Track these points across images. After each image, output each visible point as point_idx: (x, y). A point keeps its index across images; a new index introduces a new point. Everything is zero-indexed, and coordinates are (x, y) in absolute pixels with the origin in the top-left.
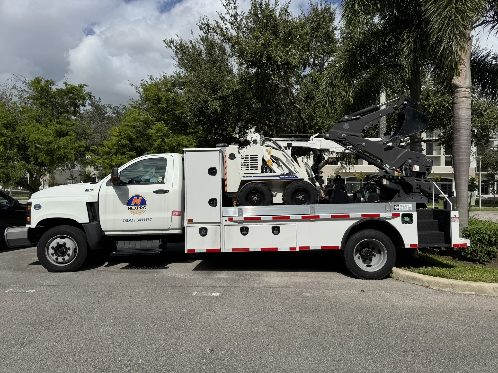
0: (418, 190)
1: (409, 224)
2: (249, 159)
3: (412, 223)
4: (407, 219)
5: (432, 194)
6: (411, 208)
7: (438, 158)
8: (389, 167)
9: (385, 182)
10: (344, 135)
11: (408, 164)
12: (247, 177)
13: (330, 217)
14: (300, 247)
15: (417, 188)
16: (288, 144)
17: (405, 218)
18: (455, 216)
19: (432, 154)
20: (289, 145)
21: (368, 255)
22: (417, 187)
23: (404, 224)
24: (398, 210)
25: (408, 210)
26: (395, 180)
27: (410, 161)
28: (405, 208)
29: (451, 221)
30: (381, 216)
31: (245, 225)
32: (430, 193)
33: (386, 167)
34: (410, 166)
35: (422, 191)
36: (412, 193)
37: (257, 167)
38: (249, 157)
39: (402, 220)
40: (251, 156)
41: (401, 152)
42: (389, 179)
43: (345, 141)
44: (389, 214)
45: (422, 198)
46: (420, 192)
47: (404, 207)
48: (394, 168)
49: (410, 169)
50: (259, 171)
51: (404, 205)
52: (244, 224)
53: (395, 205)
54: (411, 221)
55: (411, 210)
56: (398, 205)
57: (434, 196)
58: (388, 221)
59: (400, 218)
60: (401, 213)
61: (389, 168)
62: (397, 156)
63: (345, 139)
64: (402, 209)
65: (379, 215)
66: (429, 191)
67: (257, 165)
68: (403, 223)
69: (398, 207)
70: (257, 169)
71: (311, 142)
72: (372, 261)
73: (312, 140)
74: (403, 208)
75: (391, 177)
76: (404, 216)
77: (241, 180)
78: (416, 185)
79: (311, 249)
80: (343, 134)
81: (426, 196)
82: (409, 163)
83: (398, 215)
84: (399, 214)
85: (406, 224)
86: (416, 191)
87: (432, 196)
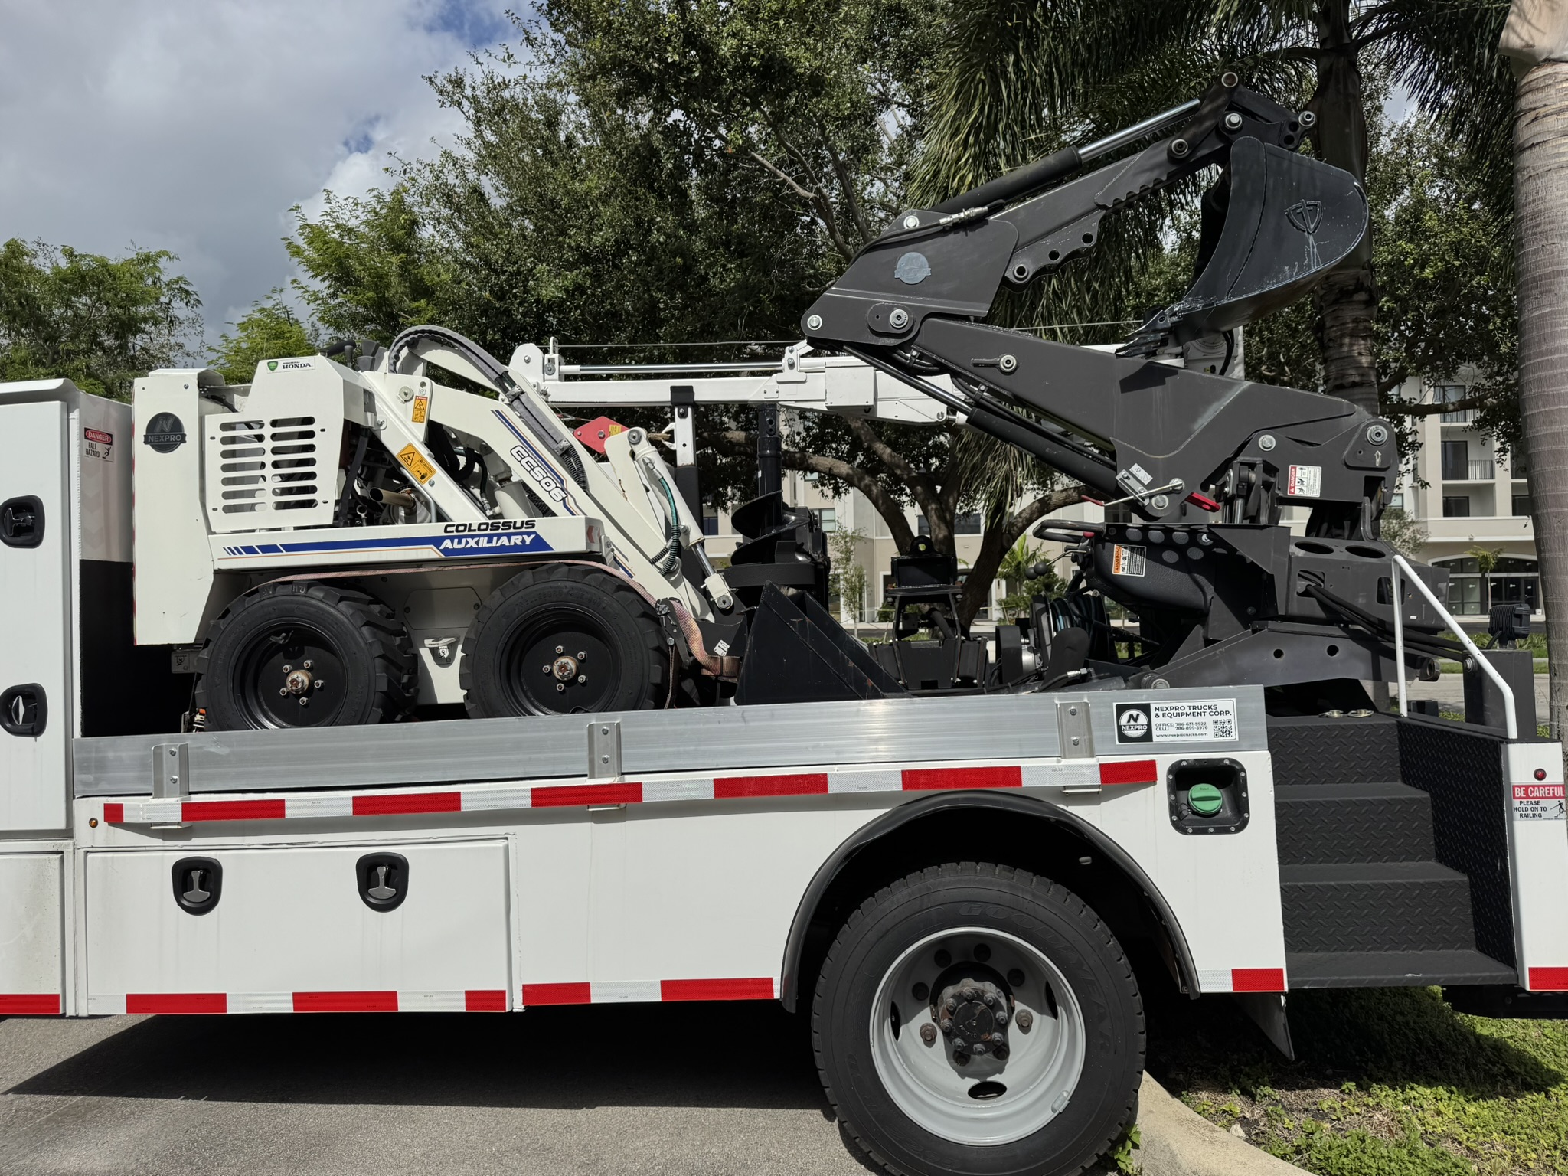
0: (1313, 608)
1: (1218, 831)
2: (268, 444)
3: (1239, 829)
4: (1207, 797)
5: (1393, 625)
6: (1234, 724)
7: (1485, 492)
8: (1147, 478)
9: (1124, 563)
10: (898, 317)
11: (1258, 460)
12: (249, 550)
13: (709, 794)
14: (529, 991)
15: (1306, 593)
16: (674, 389)
17: (1200, 790)
18: (1540, 775)
19: (1467, 478)
20: (682, 398)
21: (970, 1028)
22: (1301, 585)
23: (1184, 832)
24: (1147, 737)
25: (1210, 737)
26: (1181, 549)
27: (1267, 441)
28: (1190, 726)
29: (1512, 810)
30: (1028, 781)
31: (202, 847)
32: (1382, 622)
33: (1132, 482)
34: (1270, 469)
35: (1335, 614)
36: (1272, 624)
37: (312, 490)
38: (268, 431)
39: (1174, 809)
40: (275, 423)
41: (1218, 398)
42: (1144, 546)
43: (906, 347)
44: (1084, 770)
45: (1333, 650)
46: (1319, 613)
47: (1185, 720)
48: (1176, 482)
49: (1268, 486)
50: (325, 513)
51: (1186, 703)
52: (197, 841)
53: (1121, 709)
54: (1237, 817)
55: (1234, 736)
56: (1145, 709)
57: (1405, 639)
58: (1081, 812)
59: (1157, 795)
60: (1164, 764)
61: (1148, 487)
62: (1194, 418)
63: (907, 338)
64: (1173, 730)
65: (1013, 775)
66: (1376, 611)
67: (311, 476)
68: (1180, 826)
69: (1143, 720)
70: (311, 504)
71: (788, 375)
72: (1013, 1058)
73: (792, 366)
74: (1180, 726)
75: (1156, 536)
76: (1184, 777)
77: (218, 573)
78: (1295, 572)
79: (596, 999)
80: (897, 312)
81: (1356, 637)
82: (1259, 452)
83: (1143, 774)
84: (1152, 764)
85: (1196, 832)
86: (1295, 610)
87: (1393, 634)
